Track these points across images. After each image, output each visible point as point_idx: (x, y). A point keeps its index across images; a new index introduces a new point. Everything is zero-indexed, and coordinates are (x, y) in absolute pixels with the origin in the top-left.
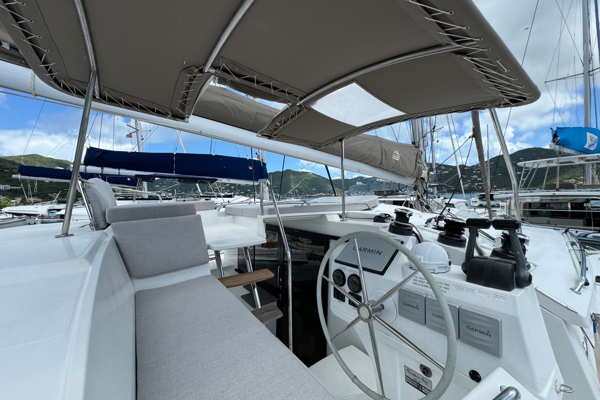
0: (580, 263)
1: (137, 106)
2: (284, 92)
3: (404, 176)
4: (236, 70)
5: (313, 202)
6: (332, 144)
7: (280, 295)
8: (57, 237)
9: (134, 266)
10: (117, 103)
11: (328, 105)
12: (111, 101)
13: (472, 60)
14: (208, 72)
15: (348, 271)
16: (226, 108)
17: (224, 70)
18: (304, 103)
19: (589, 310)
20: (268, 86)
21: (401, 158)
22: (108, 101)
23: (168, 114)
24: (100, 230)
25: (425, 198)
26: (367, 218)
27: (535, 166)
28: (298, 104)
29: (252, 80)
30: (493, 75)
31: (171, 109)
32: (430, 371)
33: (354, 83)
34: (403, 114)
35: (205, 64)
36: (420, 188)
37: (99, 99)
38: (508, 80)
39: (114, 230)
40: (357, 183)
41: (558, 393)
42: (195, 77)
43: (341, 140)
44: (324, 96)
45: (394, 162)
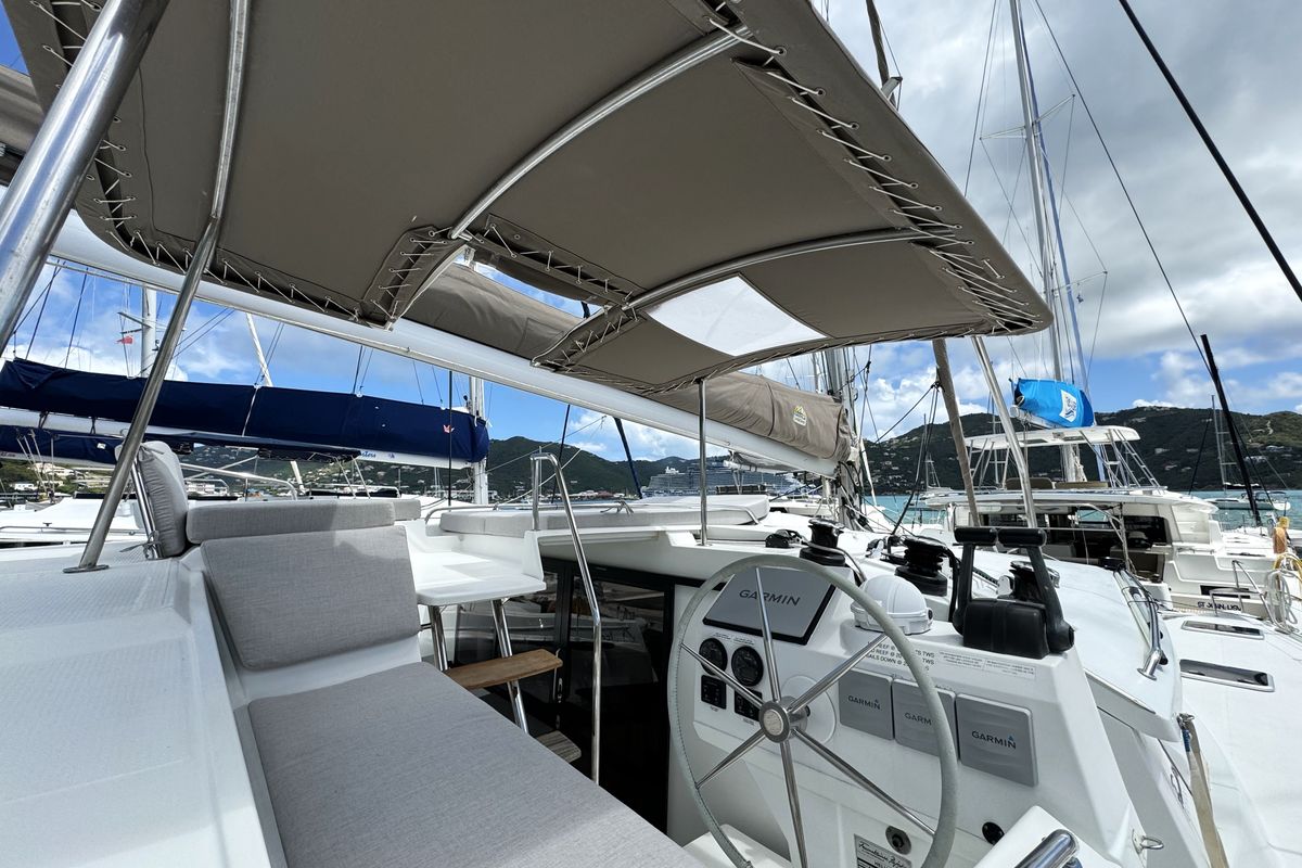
0: (1149, 624)
1: (287, 293)
2: (603, 284)
3: (813, 457)
4: (517, 238)
5: (639, 506)
6: (681, 387)
7: (558, 718)
8: (68, 571)
9: (247, 641)
10: (246, 284)
11: (684, 315)
12: (233, 280)
13: (945, 256)
14: (458, 238)
15: (732, 641)
16: (467, 306)
17: (492, 237)
18: (636, 308)
19: (1172, 708)
20: (573, 272)
21: (809, 420)
22: (227, 278)
23: (354, 313)
24: (167, 557)
25: (856, 502)
26: (754, 540)
27: (988, 447)
28: (624, 308)
29: (542, 259)
30: (977, 281)
31: (362, 304)
32: (908, 839)
33: (737, 278)
34: (822, 336)
35: (455, 224)
36: (846, 482)
37: (208, 274)
38: (1001, 292)
39: (208, 557)
40: (668, 471)
41: (1138, 853)
42: (428, 245)
43: (699, 381)
44: (676, 296)
45: (796, 429)
